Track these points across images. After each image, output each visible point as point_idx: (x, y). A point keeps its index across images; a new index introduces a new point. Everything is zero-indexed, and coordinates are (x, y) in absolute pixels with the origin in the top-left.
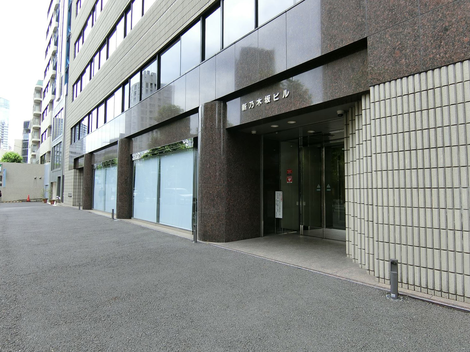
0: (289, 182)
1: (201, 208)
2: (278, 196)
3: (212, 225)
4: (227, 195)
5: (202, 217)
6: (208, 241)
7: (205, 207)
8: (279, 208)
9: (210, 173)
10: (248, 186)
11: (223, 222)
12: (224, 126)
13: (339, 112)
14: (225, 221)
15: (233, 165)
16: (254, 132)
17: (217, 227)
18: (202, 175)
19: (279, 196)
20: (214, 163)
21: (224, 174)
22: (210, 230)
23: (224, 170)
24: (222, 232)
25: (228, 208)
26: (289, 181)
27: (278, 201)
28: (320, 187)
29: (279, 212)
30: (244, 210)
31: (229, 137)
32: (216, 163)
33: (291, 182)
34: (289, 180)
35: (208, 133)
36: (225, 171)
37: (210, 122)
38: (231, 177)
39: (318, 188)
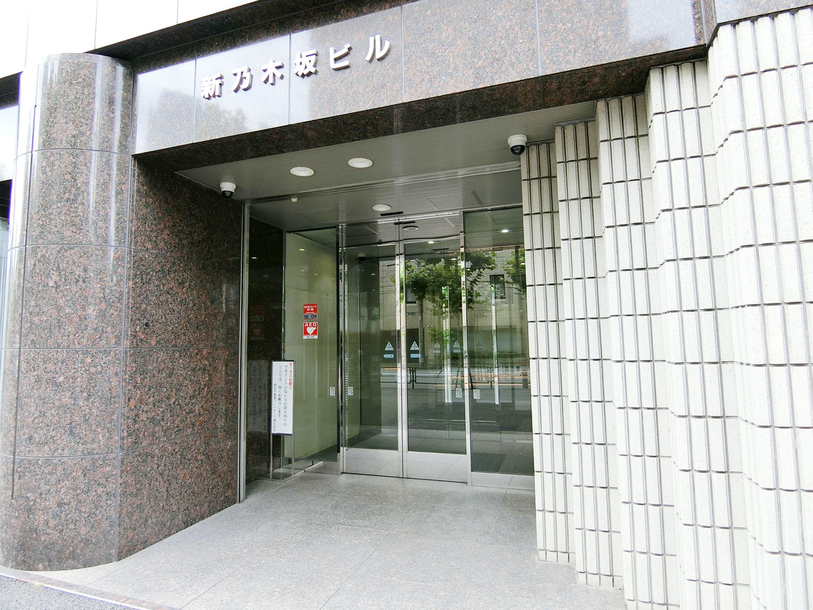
0: (310, 337)
1: (12, 439)
2: (280, 375)
3: (60, 505)
4: (130, 387)
5: (16, 477)
6: (40, 566)
7: (30, 438)
8: (282, 406)
9: (59, 309)
10: (205, 352)
11: (111, 487)
12: (123, 146)
13: (517, 140)
14: (121, 481)
15: (157, 283)
16: (228, 186)
17: (83, 509)
18: (21, 315)
19: (283, 374)
20: (78, 271)
21: (121, 311)
22: (52, 523)
23: (120, 300)
24: (105, 525)
25: (130, 435)
26: (310, 333)
27: (280, 387)
28: (392, 349)
29: (282, 416)
30: (189, 431)
31: (143, 185)
32: (85, 271)
33: (316, 337)
34: (310, 330)
35: (57, 163)
36: (125, 302)
37: (67, 123)
38: (147, 325)
39: (389, 352)
